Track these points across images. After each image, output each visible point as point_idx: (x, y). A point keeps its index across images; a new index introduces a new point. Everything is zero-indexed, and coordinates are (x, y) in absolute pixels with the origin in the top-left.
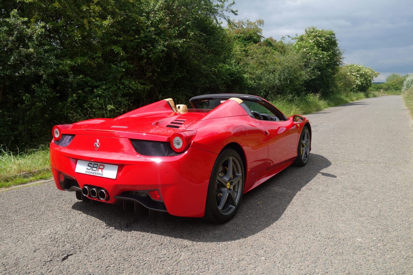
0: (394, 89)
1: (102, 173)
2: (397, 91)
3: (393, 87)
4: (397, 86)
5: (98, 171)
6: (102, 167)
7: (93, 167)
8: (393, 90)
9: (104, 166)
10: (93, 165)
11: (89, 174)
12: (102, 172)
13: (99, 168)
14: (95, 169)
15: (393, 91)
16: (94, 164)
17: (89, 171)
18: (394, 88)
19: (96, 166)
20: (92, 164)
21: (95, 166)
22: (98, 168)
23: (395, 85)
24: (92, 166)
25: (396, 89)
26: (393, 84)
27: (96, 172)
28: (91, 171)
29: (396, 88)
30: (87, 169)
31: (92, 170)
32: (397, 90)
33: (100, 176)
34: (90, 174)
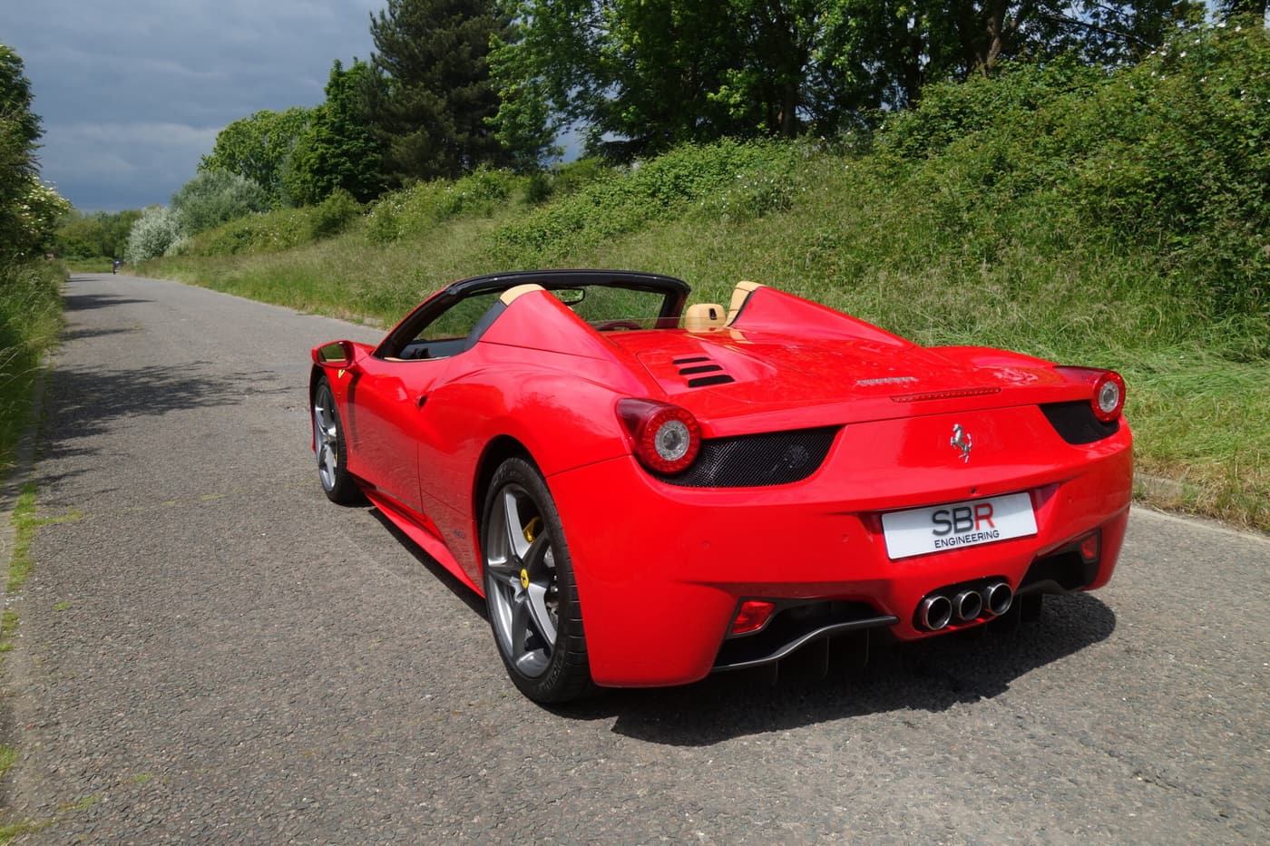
0: (79, 254)
1: (993, 530)
2: (89, 260)
3: (74, 248)
4: (86, 244)
5: (978, 528)
6: (983, 512)
7: (957, 520)
8: (75, 257)
9: (989, 506)
10: (955, 515)
11: (950, 547)
12: (992, 525)
13: (979, 518)
14: (966, 524)
15: (76, 260)
16: (955, 511)
17: (944, 538)
18: (76, 249)
19: (964, 514)
20: (947, 513)
21: (960, 515)
22: (973, 517)
23: (78, 242)
24: (950, 518)
25: (84, 254)
26: (73, 239)
27: (974, 531)
28: (952, 534)
29: (84, 251)
30: (936, 533)
31: (957, 531)
32: (87, 257)
33: (990, 540)
34: (956, 546)
